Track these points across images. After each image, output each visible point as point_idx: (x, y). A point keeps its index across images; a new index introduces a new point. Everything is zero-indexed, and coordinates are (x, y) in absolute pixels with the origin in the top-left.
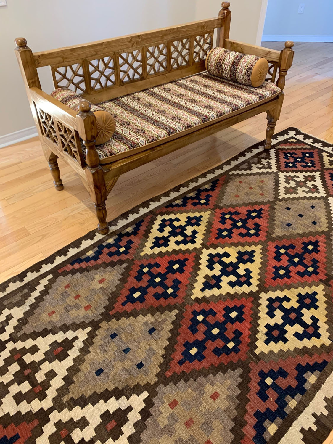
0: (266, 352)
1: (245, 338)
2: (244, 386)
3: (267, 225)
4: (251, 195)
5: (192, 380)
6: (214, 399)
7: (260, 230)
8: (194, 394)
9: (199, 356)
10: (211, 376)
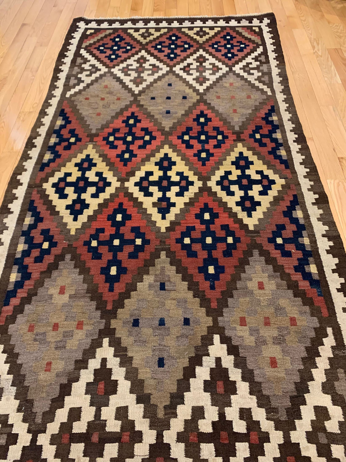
0: (257, 223)
1: (233, 226)
2: (270, 260)
3: (152, 124)
4: (109, 106)
5: (235, 292)
6: (263, 288)
7: (151, 132)
8: (248, 299)
9: (220, 269)
10: (243, 275)
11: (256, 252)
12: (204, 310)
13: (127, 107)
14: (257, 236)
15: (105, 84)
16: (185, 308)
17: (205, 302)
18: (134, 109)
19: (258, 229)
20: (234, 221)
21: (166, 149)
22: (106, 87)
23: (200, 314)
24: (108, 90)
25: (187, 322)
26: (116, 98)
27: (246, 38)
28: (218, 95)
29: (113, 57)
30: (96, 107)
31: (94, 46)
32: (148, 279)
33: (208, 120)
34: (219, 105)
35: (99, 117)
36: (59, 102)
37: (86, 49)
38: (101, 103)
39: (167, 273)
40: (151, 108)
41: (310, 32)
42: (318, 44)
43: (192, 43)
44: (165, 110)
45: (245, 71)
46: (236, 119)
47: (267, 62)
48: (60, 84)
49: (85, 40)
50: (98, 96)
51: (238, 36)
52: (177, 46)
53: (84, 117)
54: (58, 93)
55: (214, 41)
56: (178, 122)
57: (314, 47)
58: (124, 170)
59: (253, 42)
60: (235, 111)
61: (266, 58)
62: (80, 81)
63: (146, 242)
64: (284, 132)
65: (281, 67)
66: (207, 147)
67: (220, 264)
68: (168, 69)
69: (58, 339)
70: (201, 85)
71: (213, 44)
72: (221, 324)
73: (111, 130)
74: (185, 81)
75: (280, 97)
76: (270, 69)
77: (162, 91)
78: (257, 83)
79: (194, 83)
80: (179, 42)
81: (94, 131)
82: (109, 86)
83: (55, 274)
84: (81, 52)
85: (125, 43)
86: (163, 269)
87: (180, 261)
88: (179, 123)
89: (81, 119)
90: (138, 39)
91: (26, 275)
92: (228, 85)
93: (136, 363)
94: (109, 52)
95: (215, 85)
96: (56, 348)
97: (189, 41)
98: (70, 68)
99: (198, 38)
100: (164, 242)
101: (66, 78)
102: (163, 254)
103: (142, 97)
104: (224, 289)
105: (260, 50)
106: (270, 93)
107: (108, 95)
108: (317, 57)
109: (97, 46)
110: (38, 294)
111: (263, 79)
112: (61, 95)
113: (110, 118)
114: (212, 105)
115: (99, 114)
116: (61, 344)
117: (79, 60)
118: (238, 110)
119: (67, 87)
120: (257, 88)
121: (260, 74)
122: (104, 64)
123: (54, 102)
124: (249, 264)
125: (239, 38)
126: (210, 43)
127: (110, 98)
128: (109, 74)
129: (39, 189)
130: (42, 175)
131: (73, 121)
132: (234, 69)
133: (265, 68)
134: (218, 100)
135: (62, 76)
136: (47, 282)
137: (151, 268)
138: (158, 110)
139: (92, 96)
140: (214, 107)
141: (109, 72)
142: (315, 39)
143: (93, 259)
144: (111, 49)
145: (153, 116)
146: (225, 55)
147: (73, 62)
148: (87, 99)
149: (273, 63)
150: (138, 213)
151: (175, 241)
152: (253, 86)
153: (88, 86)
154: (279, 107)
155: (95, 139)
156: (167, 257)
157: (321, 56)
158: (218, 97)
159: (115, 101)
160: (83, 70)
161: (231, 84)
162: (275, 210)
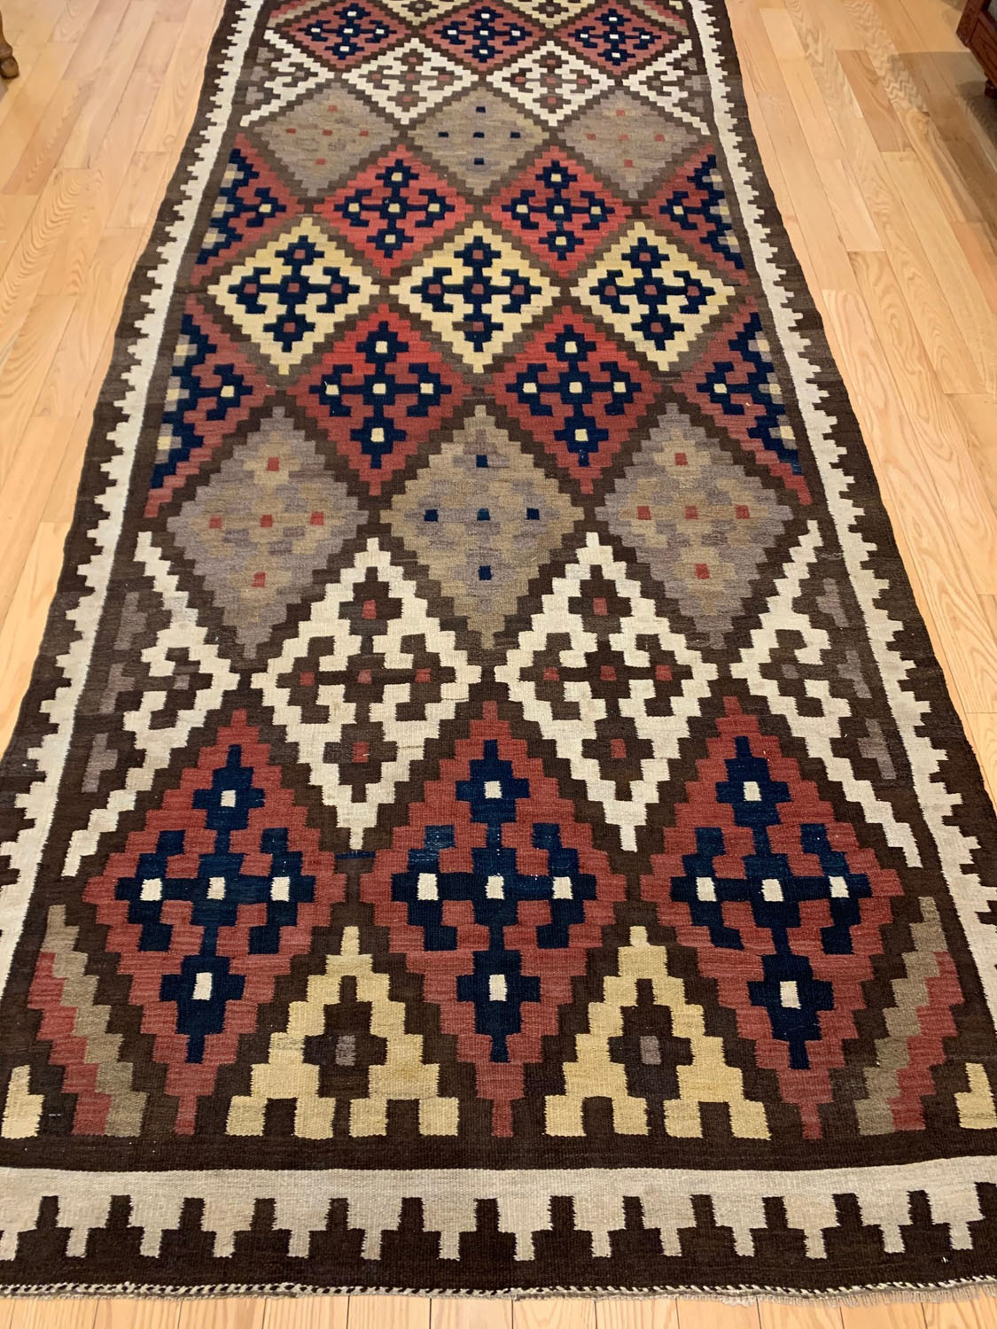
0: (676, 359)
1: (624, 363)
2: (699, 419)
3: (444, 183)
4: (344, 146)
5: (627, 469)
6: (686, 463)
7: (444, 198)
8: (654, 480)
9: (598, 435)
10: (644, 443)
11: (672, 408)
12: (567, 497)
13: (384, 151)
14: (675, 381)
15: (331, 102)
16: (530, 494)
17: (567, 484)
18: (401, 153)
19: (676, 369)
20: (628, 356)
21: (478, 229)
22: (333, 109)
23: (560, 503)
24: (337, 115)
25: (533, 514)
26: (357, 131)
27: (655, 23)
28: (589, 131)
29: (345, 49)
30: (314, 147)
31: (298, 26)
32: (450, 451)
33: (568, 178)
34: (594, 151)
35: (320, 167)
36: (225, 135)
37: (277, 30)
38: (326, 140)
39: (490, 440)
40: (441, 153)
41: (799, 15)
42: (816, 41)
43: (528, 27)
44: (472, 158)
45: (650, 88)
46: (631, 178)
47: (702, 70)
48: (225, 98)
49: (274, 12)
50: (316, 127)
51: (634, 17)
52: (494, 33)
53: (286, 167)
54: (221, 116)
55: (579, 25)
56: (503, 180)
57: (806, 47)
58: (386, 265)
59: (671, 31)
60: (629, 164)
61: (698, 64)
62: (270, 96)
63: (441, 389)
64: (734, 205)
65: (733, 81)
66: (567, 226)
67: (598, 426)
68: (476, 78)
69: (275, 539)
70: (552, 111)
71: (578, 32)
72: (600, 518)
73: (352, 193)
74: (513, 102)
75: (729, 140)
76: (707, 85)
77: (464, 122)
78: (677, 112)
79: (537, 109)
80: (498, 25)
81: (312, 193)
82: (339, 107)
83: (253, 438)
84: (266, 37)
85: (372, 22)
86: (481, 433)
87: (517, 421)
88: (505, 181)
89: (281, 170)
90: (402, 15)
91: (190, 439)
92: (612, 114)
93: (434, 574)
94: (334, 39)
95: (585, 113)
96: (272, 553)
97: (521, 22)
98: (243, 68)
99: (543, 18)
100: (482, 390)
101: (237, 89)
102: (480, 411)
103: (418, 131)
104: (609, 464)
105: (686, 47)
106: (705, 132)
107: (341, 126)
108: (813, 65)
109: (304, 25)
110: (223, 470)
111: (690, 104)
112: (229, 122)
113: (348, 169)
114: (577, 151)
115: (321, 162)
116: (283, 547)
117: (263, 54)
118: (636, 162)
119: (240, 106)
120: (679, 122)
121: (685, 94)
122: (325, 63)
123: (215, 135)
124: (658, 426)
125: (640, 23)
126: (572, 29)
127: (342, 131)
128: (338, 85)
129: (201, 295)
130: (204, 270)
131: (263, 173)
132: (625, 82)
133: (696, 83)
134: (591, 142)
135: (228, 84)
136: (238, 452)
137: (455, 432)
138: (458, 157)
139: (300, 126)
140: (582, 155)
141: (338, 79)
142: (809, 31)
143: (331, 415)
144: (339, 32)
145: (446, 168)
146: (607, 55)
147: (250, 56)
148: (289, 131)
149: (715, 74)
150: (422, 340)
151: (504, 389)
152: (669, 117)
153: (290, 106)
154: (725, 159)
155: (317, 208)
156: (488, 414)
157: (822, 65)
158: (592, 137)
159: (357, 138)
160: (274, 74)
161: (620, 113)
162: (712, 339)
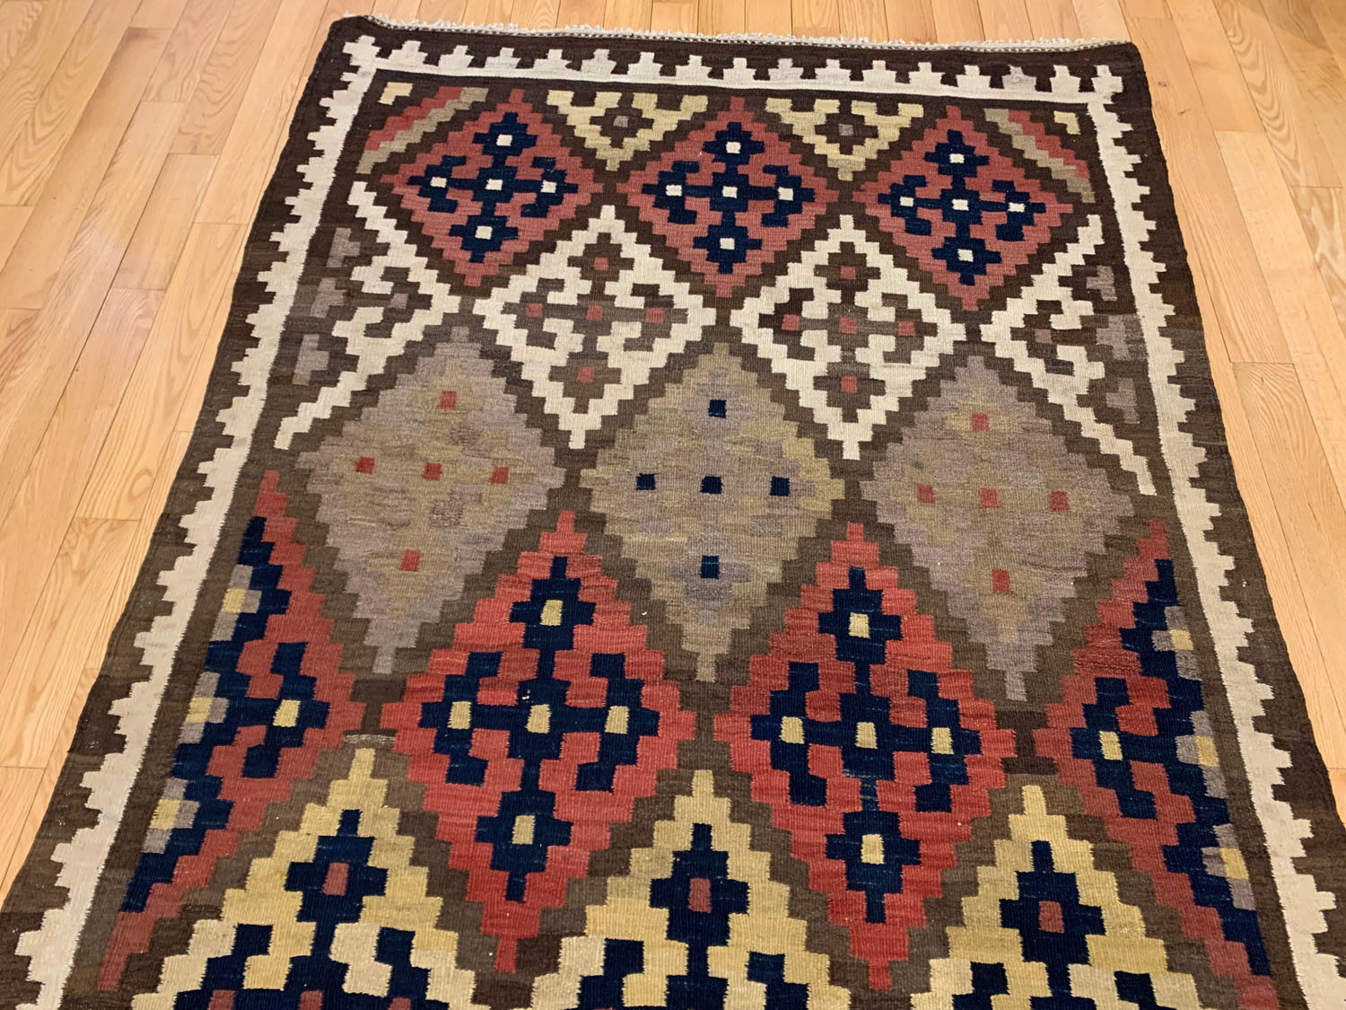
4: (460, 512)
13: (534, 529)
15: (446, 383)
18: (565, 539)
22: (448, 400)
24: (454, 418)
26: (489, 468)
29: (484, 233)
30: (402, 516)
35: (410, 577)
36: (244, 474)
37: (372, 180)
38: (426, 493)
40: (639, 538)
44: (696, 554)
48: (257, 368)
50: (411, 453)
52: (747, 194)
53: (344, 577)
54: (243, 419)
62: (342, 360)
68: (711, 316)
70: (850, 416)
73: (461, 664)
77: (685, 443)
79: (820, 407)
81: (384, 666)
82: (462, 399)
84: (352, 201)
85: (536, 161)
89: (333, 585)
90: (589, 144)
94: (468, 206)
98: (303, 281)
101: (283, 342)
103: (600, 472)
107: (455, 451)
109: (419, 168)
112: (256, 435)
113: (460, 586)
115: (411, 562)
117: (343, 242)
119: (283, 390)
122: (447, 273)
123: (224, 473)
127: (467, 469)
128: (465, 331)
131: (298, 596)
135: (268, 322)
138: (670, 551)
139: (387, 453)
141: (466, 310)
144: (478, 188)
147: (319, 250)
148: (364, 465)
153: (376, 386)
159: (486, 488)
160: (355, 297)
